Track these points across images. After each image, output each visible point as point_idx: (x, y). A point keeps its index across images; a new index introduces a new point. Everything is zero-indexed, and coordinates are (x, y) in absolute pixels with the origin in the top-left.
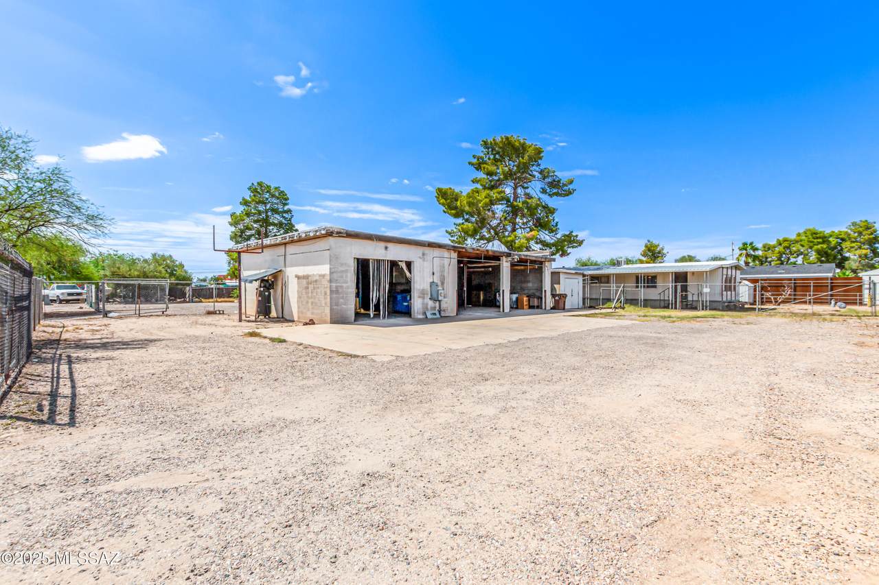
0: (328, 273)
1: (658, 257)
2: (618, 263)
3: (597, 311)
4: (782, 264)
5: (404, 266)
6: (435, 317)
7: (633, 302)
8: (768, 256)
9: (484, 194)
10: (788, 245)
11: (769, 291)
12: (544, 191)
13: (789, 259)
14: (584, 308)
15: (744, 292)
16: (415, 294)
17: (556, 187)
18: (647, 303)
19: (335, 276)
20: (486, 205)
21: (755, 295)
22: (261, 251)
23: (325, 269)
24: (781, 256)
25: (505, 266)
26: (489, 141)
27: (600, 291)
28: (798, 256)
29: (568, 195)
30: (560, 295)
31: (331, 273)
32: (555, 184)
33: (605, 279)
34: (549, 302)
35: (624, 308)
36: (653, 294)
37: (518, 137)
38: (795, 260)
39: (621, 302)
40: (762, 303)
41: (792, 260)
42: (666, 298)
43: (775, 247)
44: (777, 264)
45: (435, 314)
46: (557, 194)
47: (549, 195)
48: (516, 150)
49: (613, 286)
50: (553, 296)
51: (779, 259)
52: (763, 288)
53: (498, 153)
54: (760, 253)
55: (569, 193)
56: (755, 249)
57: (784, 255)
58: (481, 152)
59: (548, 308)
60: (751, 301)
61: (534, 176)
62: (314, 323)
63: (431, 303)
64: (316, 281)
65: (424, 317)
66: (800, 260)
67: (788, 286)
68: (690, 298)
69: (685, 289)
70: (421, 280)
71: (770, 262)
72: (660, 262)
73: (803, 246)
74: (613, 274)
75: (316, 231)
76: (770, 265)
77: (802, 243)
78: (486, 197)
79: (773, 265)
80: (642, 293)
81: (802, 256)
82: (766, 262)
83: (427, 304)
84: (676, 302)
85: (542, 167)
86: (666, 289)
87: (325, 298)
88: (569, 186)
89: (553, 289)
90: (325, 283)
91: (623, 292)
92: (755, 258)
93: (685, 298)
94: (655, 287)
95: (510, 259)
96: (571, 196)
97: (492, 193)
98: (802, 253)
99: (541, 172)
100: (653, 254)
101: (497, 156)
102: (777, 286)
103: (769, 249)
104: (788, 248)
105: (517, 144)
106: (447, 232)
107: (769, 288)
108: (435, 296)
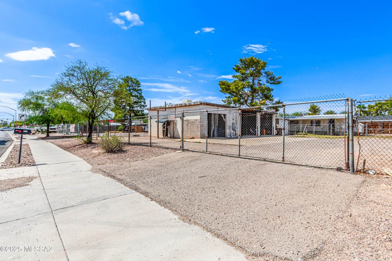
0: (199, 119)
1: (317, 112)
2: (301, 115)
3: (294, 136)
4: (378, 115)
5: (223, 116)
6: (234, 137)
7: (310, 132)
8: (371, 111)
9: (241, 83)
10: (380, 106)
11: (371, 128)
12: (268, 82)
13: (381, 112)
14: (289, 135)
15: (360, 128)
16: (227, 128)
17: (273, 80)
18: (317, 133)
19: (202, 120)
20: (242, 88)
21: (365, 130)
22: (165, 110)
23: (198, 117)
24: (377, 111)
25: (258, 116)
26: (243, 59)
27: (295, 127)
28: (386, 111)
29: (279, 84)
30: (279, 129)
31: (201, 119)
32: (272, 79)
33: (297, 122)
34: (275, 132)
35: (307, 135)
36: (319, 129)
37: (256, 57)
38: (384, 113)
39: (306, 132)
40: (368, 133)
41: (383, 113)
42: (325, 131)
43: (374, 107)
44: (375, 115)
45: (234, 136)
46: (274, 83)
47: (270, 83)
48: (254, 63)
49: (301, 125)
50: (276, 129)
51: (376, 112)
52: (369, 127)
53: (247, 65)
54: (367, 109)
55: (279, 83)
56: (364, 108)
57: (379, 111)
58: (239, 64)
59: (275, 134)
60: (363, 132)
61: (262, 75)
62: (194, 138)
63: (232, 131)
64: (193, 122)
65: (230, 137)
66: (387, 113)
67: (380, 126)
68: (336, 131)
69: (333, 126)
70: (229, 122)
71: (372, 114)
72: (318, 115)
73: (388, 106)
74: (301, 120)
75: (195, 103)
76: (372, 116)
77: (388, 105)
78: (241, 85)
79: (373, 115)
80: (314, 128)
81: (388, 111)
82: (370, 114)
83: (231, 132)
84: (330, 132)
85: (266, 71)
86: (325, 126)
87: (197, 129)
88: (279, 80)
89: (276, 126)
90: (198, 123)
91: (307, 127)
92: (365, 112)
93: (334, 130)
94: (320, 125)
95: (260, 113)
96: (280, 84)
97: (244, 83)
98: (387, 110)
99: (266, 73)
100: (315, 110)
101: (246, 66)
102: (375, 125)
103: (371, 107)
104: (381, 107)
105: (255, 61)
106: (223, 100)
107: (371, 126)
108: (234, 128)
